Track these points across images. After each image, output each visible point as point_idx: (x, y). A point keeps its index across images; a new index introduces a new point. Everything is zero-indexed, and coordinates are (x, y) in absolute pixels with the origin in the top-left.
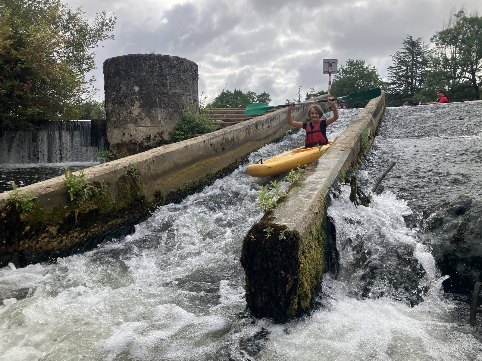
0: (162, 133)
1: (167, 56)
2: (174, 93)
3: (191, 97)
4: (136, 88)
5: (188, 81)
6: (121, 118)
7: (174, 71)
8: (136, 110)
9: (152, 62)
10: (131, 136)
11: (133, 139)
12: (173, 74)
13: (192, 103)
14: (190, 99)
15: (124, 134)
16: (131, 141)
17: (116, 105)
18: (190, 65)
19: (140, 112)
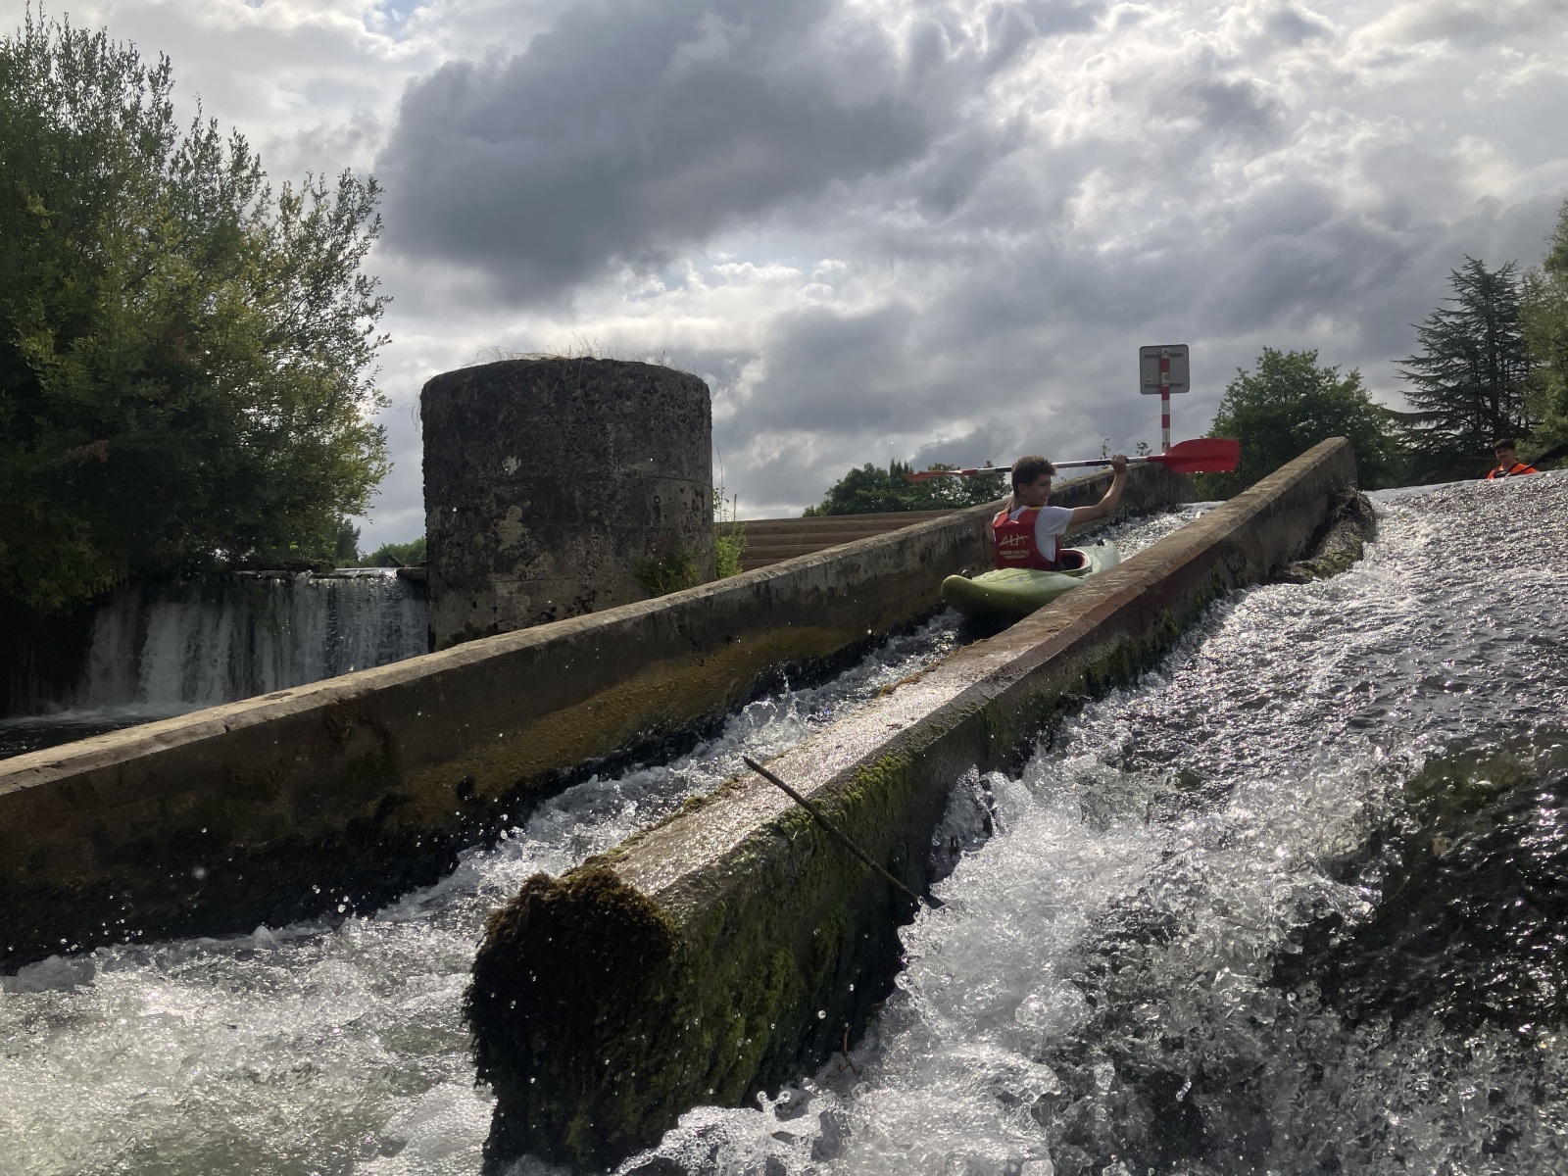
1: (605, 361)
2: (628, 475)
3: (685, 484)
4: (512, 465)
5: (675, 436)
6: (467, 557)
7: (629, 406)
8: (512, 529)
10: (495, 609)
11: (501, 622)
12: (625, 416)
13: (689, 505)
14: (682, 491)
15: (475, 605)
16: (494, 626)
17: (454, 516)
18: (682, 384)
19: (523, 535)
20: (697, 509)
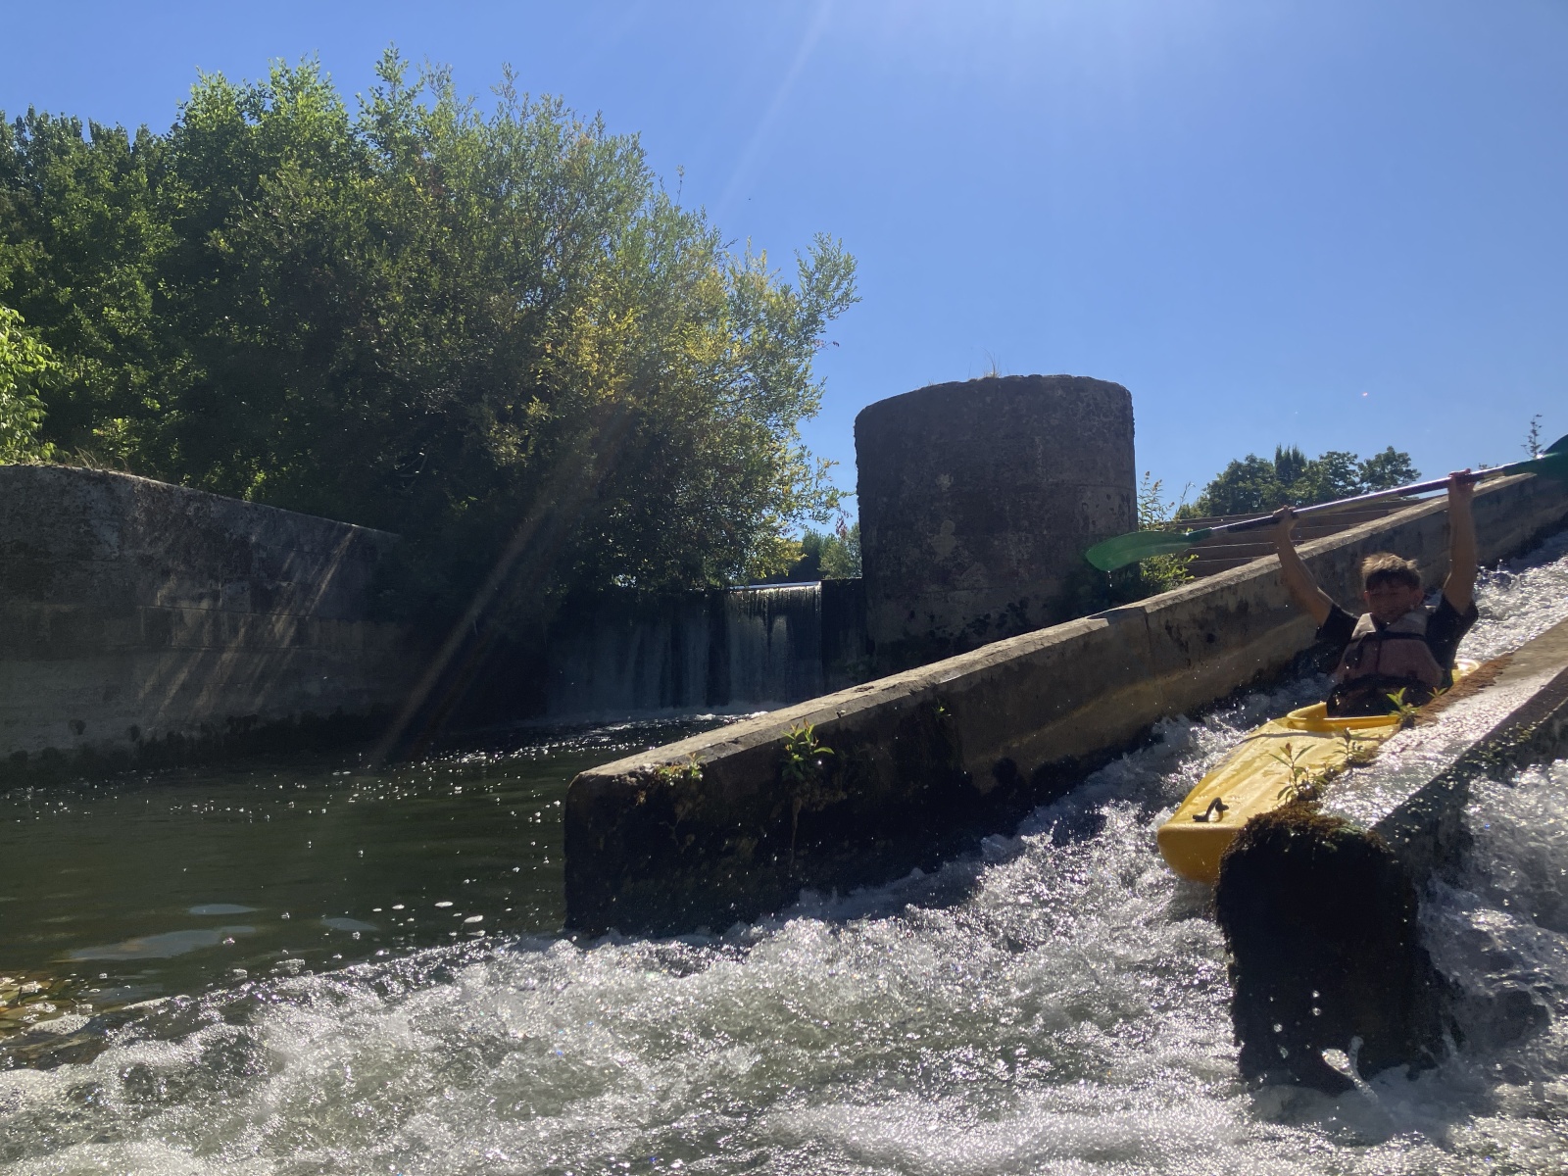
0: (1024, 603)
1: (1032, 377)
2: (1057, 485)
3: (1112, 491)
4: (945, 481)
5: (1101, 443)
6: (904, 570)
7: (1056, 419)
8: (945, 543)
9: (988, 399)
10: (932, 617)
11: (938, 629)
12: (1053, 428)
13: (1116, 510)
14: (1109, 497)
15: (912, 615)
16: (932, 633)
17: (890, 532)
18: (1105, 392)
19: (957, 547)
20: (1124, 513)
